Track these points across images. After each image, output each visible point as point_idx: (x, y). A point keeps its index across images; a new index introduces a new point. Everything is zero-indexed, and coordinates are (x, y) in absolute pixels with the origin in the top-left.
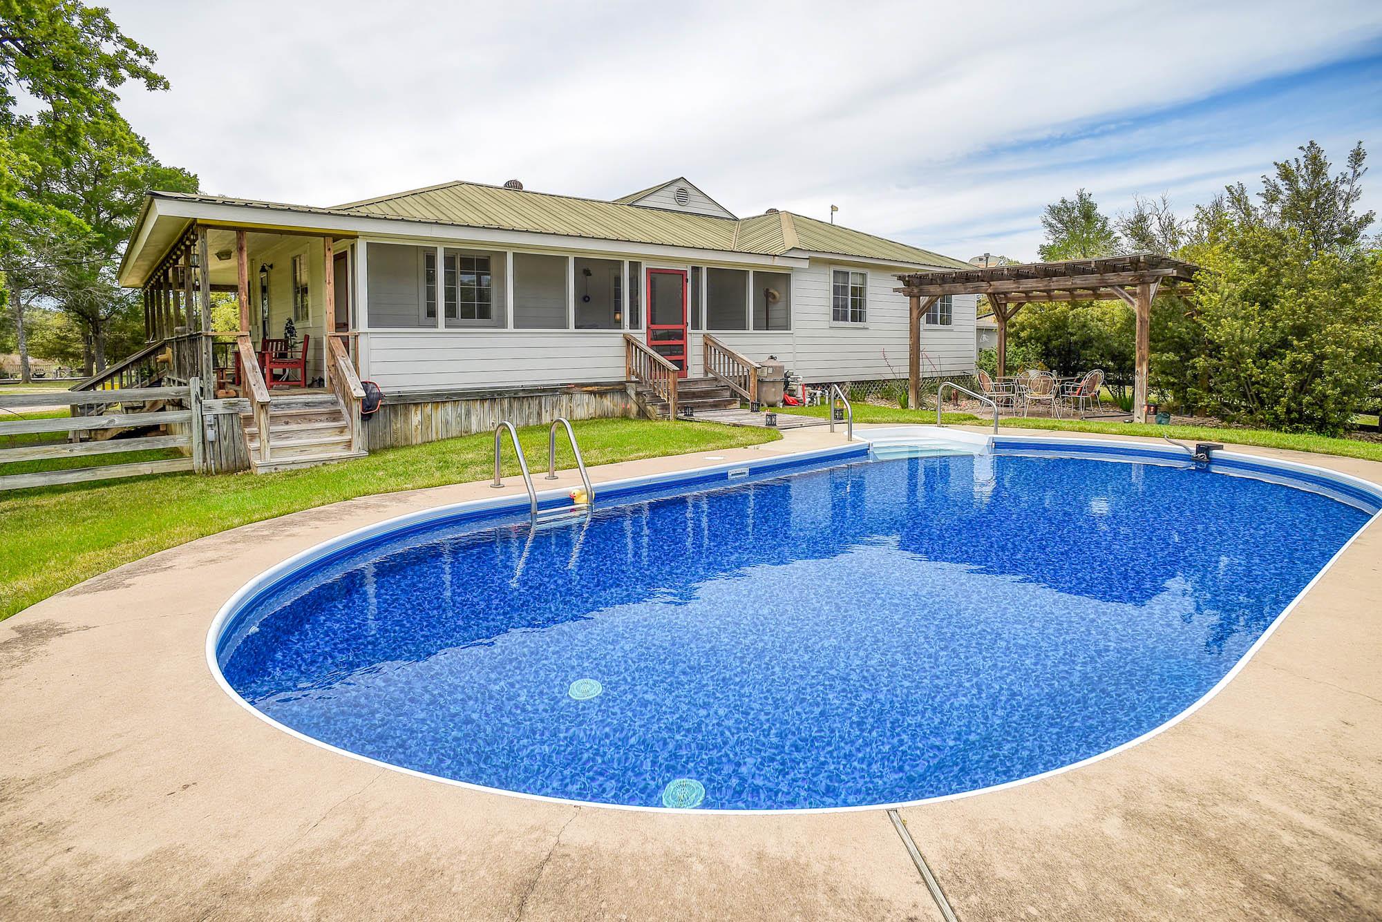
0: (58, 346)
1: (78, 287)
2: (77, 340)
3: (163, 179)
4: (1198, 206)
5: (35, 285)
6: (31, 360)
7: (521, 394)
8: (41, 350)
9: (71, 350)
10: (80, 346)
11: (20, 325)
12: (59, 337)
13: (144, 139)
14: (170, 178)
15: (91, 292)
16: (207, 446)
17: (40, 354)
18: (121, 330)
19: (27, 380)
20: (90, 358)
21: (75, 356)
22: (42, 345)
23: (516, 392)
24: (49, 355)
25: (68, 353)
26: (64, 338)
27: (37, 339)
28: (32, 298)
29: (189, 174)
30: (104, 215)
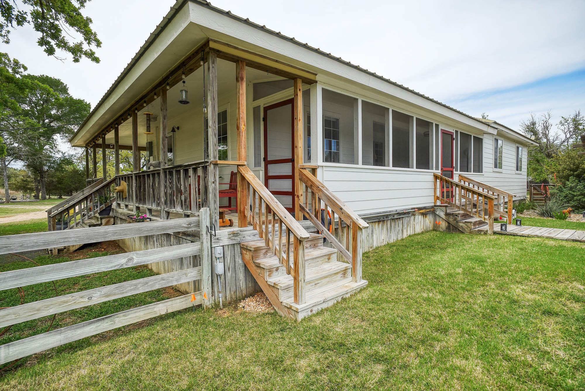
0: (22, 185)
1: (34, 155)
2: (32, 182)
3: (75, 104)
4: (563, 117)
5: (13, 155)
6: (10, 191)
7: (396, 217)
8: (14, 186)
9: (29, 186)
10: (33, 184)
11: (5, 174)
12: (23, 180)
13: (66, 85)
14: (79, 103)
15: (40, 158)
16: (218, 276)
17: (14, 188)
18: (52, 177)
19: (8, 202)
20: (38, 191)
21: (31, 190)
22: (15, 184)
23: (394, 215)
24: (18, 189)
25: (27, 188)
26: (26, 181)
27: (13, 181)
28: (11, 160)
29: (86, 103)
30: (47, 121)
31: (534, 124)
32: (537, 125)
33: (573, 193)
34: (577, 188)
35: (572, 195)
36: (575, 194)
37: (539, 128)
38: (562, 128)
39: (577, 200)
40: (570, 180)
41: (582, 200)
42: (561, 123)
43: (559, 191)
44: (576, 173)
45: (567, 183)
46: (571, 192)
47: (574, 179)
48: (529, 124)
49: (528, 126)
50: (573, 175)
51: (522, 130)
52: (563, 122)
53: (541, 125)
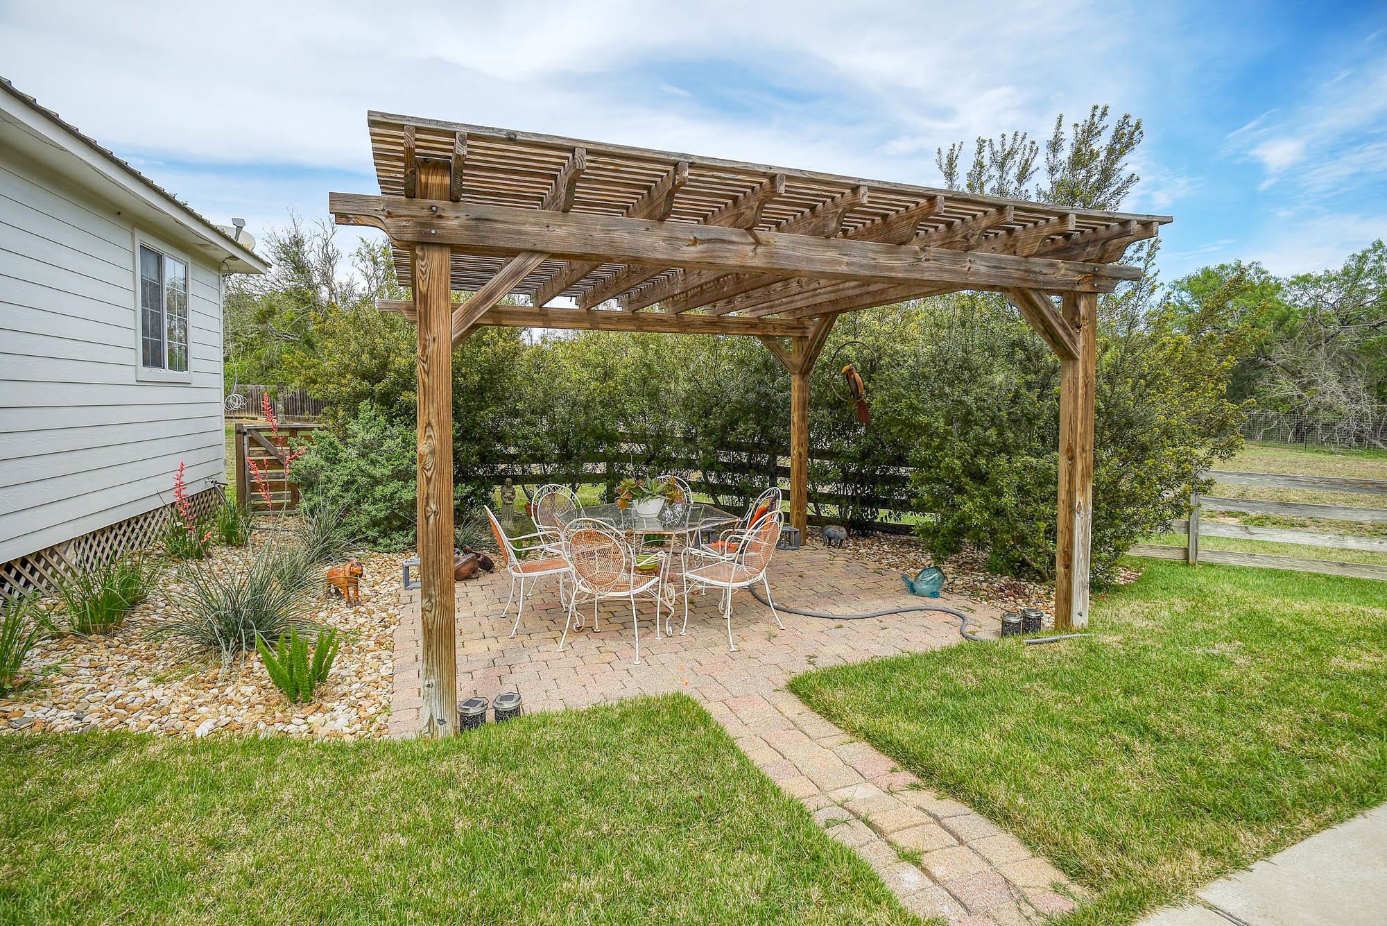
31: (298, 243)
32: (306, 248)
33: (371, 469)
34: (384, 448)
35: (370, 476)
36: (377, 472)
37: (312, 257)
38: (362, 266)
39: (384, 499)
40: (361, 415)
41: (400, 499)
42: (359, 253)
43: (327, 459)
44: (378, 387)
45: (354, 427)
46: (362, 463)
47: (373, 413)
48: (288, 242)
49: (285, 246)
50: (370, 394)
51: (270, 255)
52: (363, 252)
53: (317, 251)
